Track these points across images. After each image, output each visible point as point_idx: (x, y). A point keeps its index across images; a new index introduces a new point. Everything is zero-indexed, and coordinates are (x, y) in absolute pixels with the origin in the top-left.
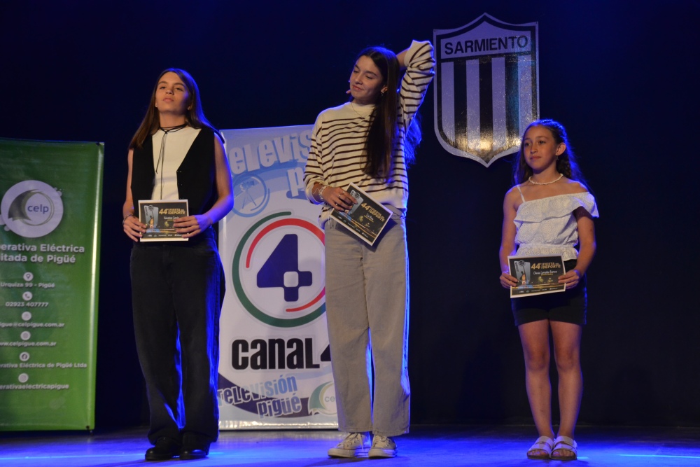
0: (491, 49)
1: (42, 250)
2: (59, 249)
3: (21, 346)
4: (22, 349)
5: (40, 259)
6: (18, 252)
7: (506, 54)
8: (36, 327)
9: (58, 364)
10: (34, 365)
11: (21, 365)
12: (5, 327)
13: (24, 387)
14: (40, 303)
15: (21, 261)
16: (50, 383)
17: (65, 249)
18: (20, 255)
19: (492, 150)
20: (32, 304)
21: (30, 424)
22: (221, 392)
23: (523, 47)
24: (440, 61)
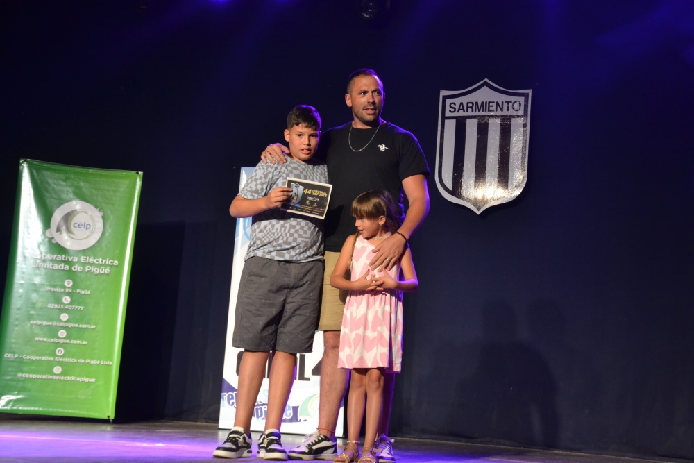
0: (489, 111)
1: (82, 261)
2: (97, 261)
3: (58, 343)
4: (58, 345)
5: (80, 269)
6: (61, 261)
7: (502, 116)
8: (72, 327)
9: (87, 361)
10: (67, 360)
11: (56, 359)
12: (46, 326)
13: (57, 378)
14: (77, 307)
15: (64, 270)
16: (80, 376)
17: (102, 261)
18: (63, 264)
19: (483, 199)
20: (70, 307)
21: (60, 410)
22: (225, 395)
23: (517, 110)
24: (444, 118)
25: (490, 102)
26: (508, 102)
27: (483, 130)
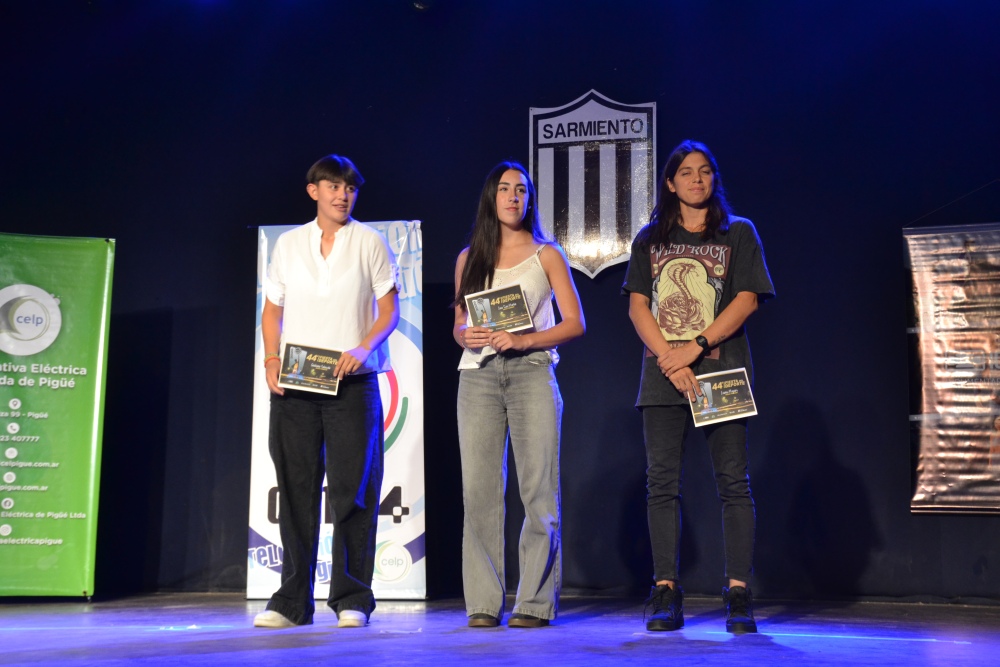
0: (600, 133)
1: (33, 371)
2: (55, 370)
3: (4, 490)
4: (5, 494)
5: (30, 382)
7: (617, 140)
8: (24, 467)
9: (49, 514)
10: (19, 514)
11: (3, 514)
13: (5, 541)
14: (29, 438)
15: (6, 385)
16: (39, 537)
17: (63, 370)
18: (5, 377)
19: (598, 258)
20: (19, 438)
21: (12, 588)
22: (253, 551)
23: (638, 132)
24: (537, 146)
25: (599, 122)
26: (625, 121)
27: (592, 161)
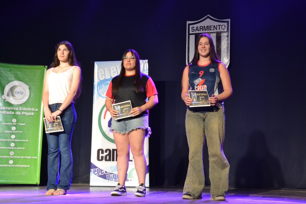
0: (210, 30)
1: (20, 110)
2: (27, 109)
3: (11, 149)
4: (11, 150)
5: (19, 113)
6: (10, 110)
7: (216, 32)
8: (17, 141)
9: (25, 157)
11: (10, 157)
12: (4, 141)
13: (11, 166)
14: (19, 132)
15: (11, 114)
16: (22, 165)
17: (30, 109)
18: (11, 111)
20: (16, 132)
21: (13, 181)
22: (92, 170)
23: (224, 29)
24: (189, 34)
25: (210, 26)
26: (219, 26)
